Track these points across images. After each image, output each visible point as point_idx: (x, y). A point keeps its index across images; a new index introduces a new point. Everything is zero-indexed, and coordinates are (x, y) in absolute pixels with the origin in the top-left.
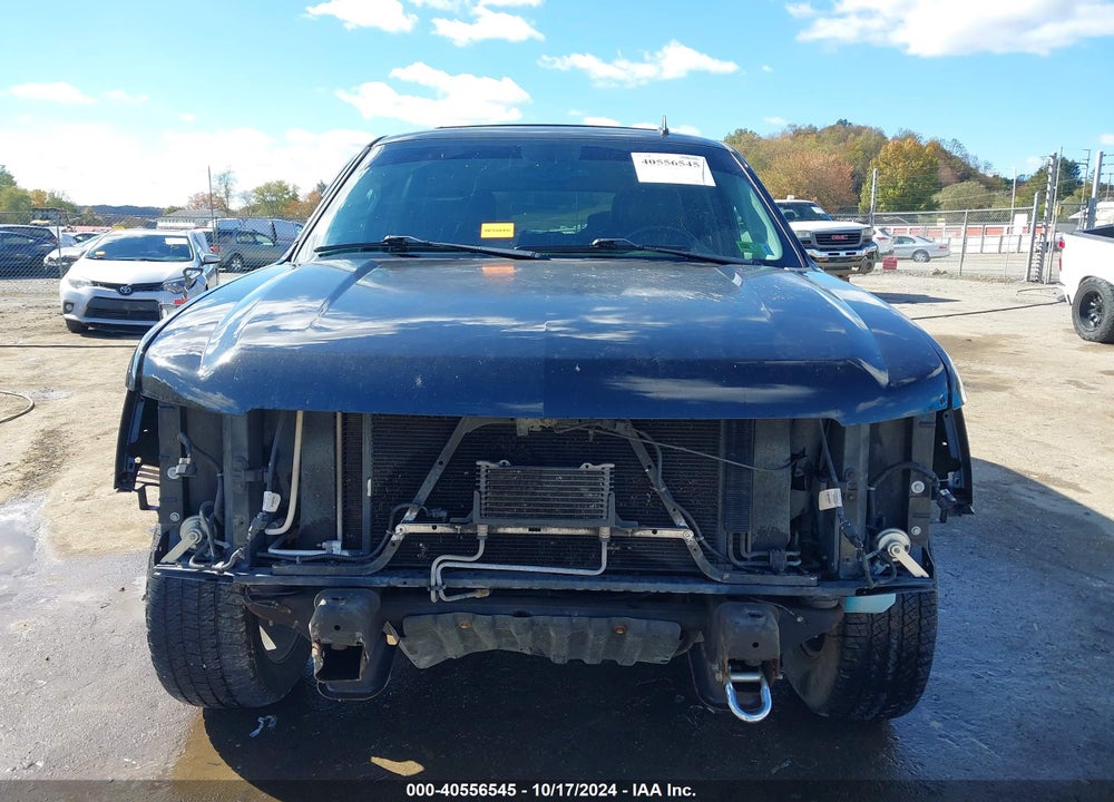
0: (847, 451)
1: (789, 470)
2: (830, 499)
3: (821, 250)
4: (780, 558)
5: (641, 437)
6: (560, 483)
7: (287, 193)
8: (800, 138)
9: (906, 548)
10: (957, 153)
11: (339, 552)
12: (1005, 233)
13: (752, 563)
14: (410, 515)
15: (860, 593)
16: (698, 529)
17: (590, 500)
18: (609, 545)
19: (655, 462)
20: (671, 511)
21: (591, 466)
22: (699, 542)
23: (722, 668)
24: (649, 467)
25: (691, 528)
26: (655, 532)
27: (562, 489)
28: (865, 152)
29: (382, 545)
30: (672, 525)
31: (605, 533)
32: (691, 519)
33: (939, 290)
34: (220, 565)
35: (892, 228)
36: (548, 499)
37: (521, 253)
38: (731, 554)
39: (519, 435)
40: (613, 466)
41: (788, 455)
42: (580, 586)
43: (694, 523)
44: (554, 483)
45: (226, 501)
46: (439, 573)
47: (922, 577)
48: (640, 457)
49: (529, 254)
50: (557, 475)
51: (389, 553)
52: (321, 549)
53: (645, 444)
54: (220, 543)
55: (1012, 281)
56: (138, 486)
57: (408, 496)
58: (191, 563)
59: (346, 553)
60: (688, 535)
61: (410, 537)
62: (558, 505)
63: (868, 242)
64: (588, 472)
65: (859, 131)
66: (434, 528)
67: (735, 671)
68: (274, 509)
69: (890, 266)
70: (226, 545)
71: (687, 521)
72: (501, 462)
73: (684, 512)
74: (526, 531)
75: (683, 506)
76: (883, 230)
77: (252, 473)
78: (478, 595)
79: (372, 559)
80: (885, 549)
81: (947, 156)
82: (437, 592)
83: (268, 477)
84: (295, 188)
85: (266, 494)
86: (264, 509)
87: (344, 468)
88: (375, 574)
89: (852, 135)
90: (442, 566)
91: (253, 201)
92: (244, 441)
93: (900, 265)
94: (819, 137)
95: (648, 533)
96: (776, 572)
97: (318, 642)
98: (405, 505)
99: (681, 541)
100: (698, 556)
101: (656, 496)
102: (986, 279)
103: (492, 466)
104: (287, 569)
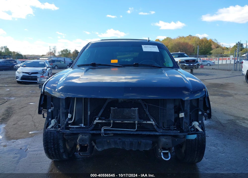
0: (185, 105)
1: (174, 109)
2: (182, 115)
3: (187, 64)
4: (172, 127)
5: (144, 103)
6: (127, 112)
7: (68, 52)
8: (181, 39)
9: (198, 125)
10: (215, 42)
11: (83, 126)
12: (227, 59)
13: (167, 128)
14: (97, 119)
15: (189, 134)
16: (155, 121)
17: (133, 115)
18: (137, 125)
19: (146, 108)
20: (150, 118)
21: (133, 108)
22: (156, 124)
23: (161, 150)
24: (145, 109)
25: (154, 121)
26: (147, 122)
27: (128, 113)
28: (195, 42)
29: (91, 125)
30: (150, 120)
31: (136, 122)
32: (154, 119)
33: (214, 73)
34: (59, 129)
35: (202, 58)
36: (125, 115)
37: (119, 66)
38: (162, 126)
39: (119, 102)
40: (138, 108)
41: (173, 106)
42: (132, 133)
43: (155, 120)
44: (126, 112)
45: (60, 116)
46: (103, 130)
47: (201, 131)
48: (143, 107)
49: (121, 66)
50: (127, 111)
51: (93, 126)
52: (79, 125)
53: (144, 104)
54: (59, 124)
55: (230, 70)
56: (42, 113)
57: (97, 115)
58: (53, 128)
59: (84, 126)
60: (153, 123)
61: (97, 123)
62: (127, 116)
63: (197, 62)
64: (133, 110)
65: (194, 37)
66: (102, 121)
67: (163, 150)
68: (70, 117)
69: (202, 67)
70: (60, 125)
71: (153, 120)
72: (115, 108)
73: (152, 118)
74: (121, 122)
75: (152, 117)
76: (200, 59)
77: (66, 110)
78: (111, 135)
79: (90, 128)
80: (194, 126)
81: (214, 43)
82: (103, 134)
83: (69, 111)
84: (70, 51)
85: (69, 114)
86: (68, 117)
87: (84, 109)
88: (90, 131)
89: (192, 38)
90: (104, 129)
91: (61, 53)
92: (64, 104)
93: (204, 67)
94: (185, 39)
95: (145, 122)
96: (171, 130)
97: (79, 144)
98: (96, 116)
99: (152, 124)
100: (155, 127)
101: (147, 115)
102: (224, 70)
103: (114, 108)
104: (73, 129)
